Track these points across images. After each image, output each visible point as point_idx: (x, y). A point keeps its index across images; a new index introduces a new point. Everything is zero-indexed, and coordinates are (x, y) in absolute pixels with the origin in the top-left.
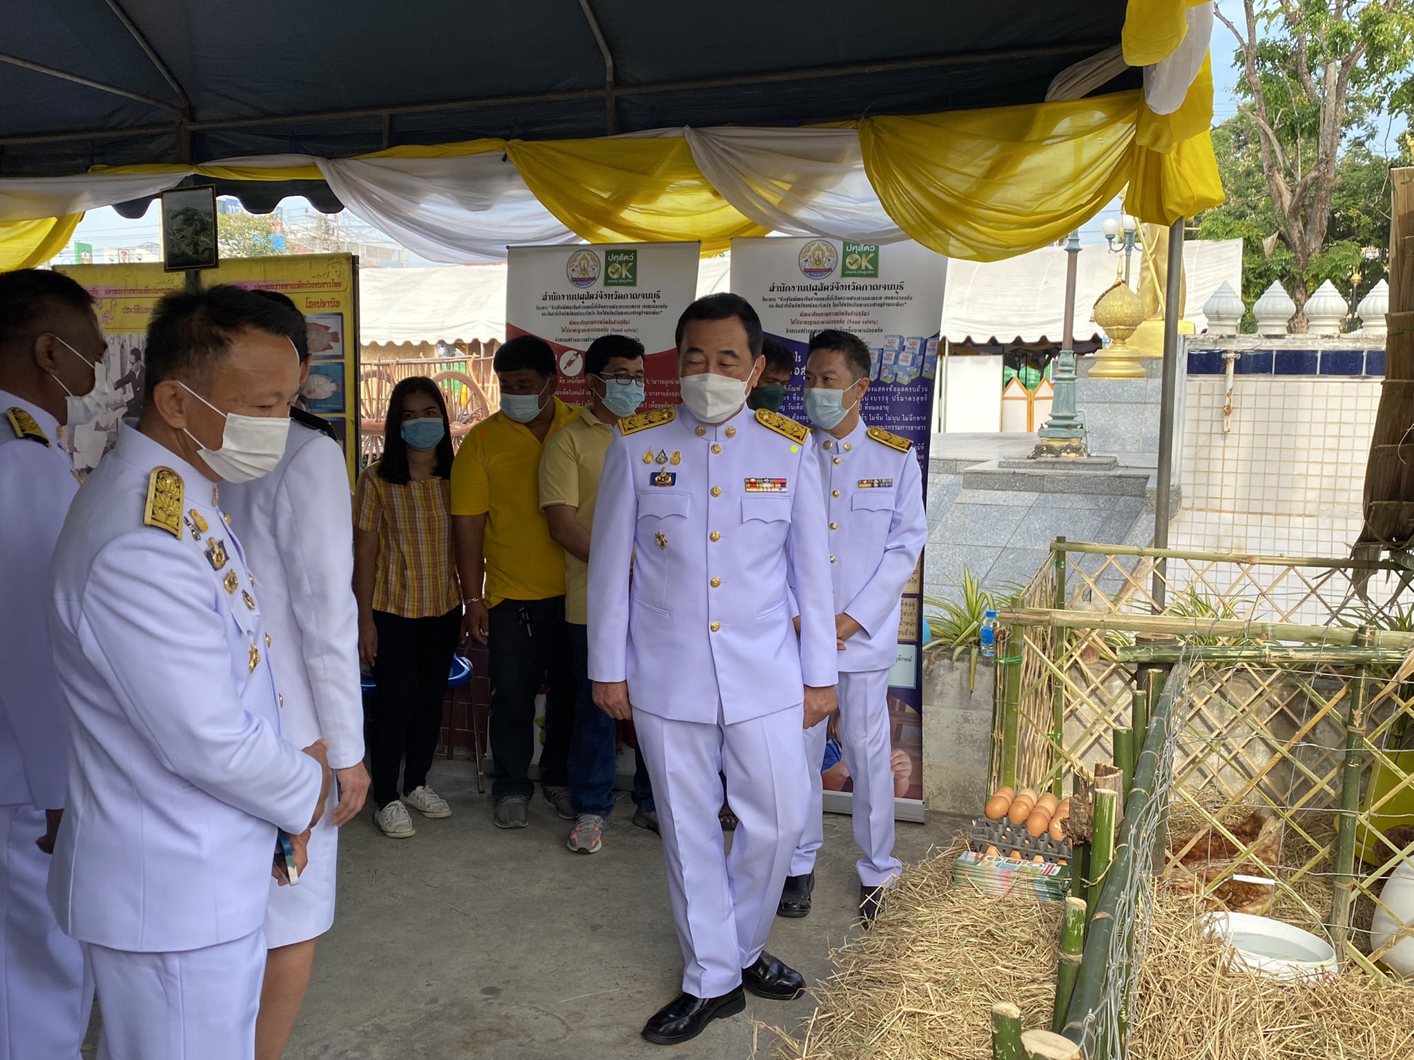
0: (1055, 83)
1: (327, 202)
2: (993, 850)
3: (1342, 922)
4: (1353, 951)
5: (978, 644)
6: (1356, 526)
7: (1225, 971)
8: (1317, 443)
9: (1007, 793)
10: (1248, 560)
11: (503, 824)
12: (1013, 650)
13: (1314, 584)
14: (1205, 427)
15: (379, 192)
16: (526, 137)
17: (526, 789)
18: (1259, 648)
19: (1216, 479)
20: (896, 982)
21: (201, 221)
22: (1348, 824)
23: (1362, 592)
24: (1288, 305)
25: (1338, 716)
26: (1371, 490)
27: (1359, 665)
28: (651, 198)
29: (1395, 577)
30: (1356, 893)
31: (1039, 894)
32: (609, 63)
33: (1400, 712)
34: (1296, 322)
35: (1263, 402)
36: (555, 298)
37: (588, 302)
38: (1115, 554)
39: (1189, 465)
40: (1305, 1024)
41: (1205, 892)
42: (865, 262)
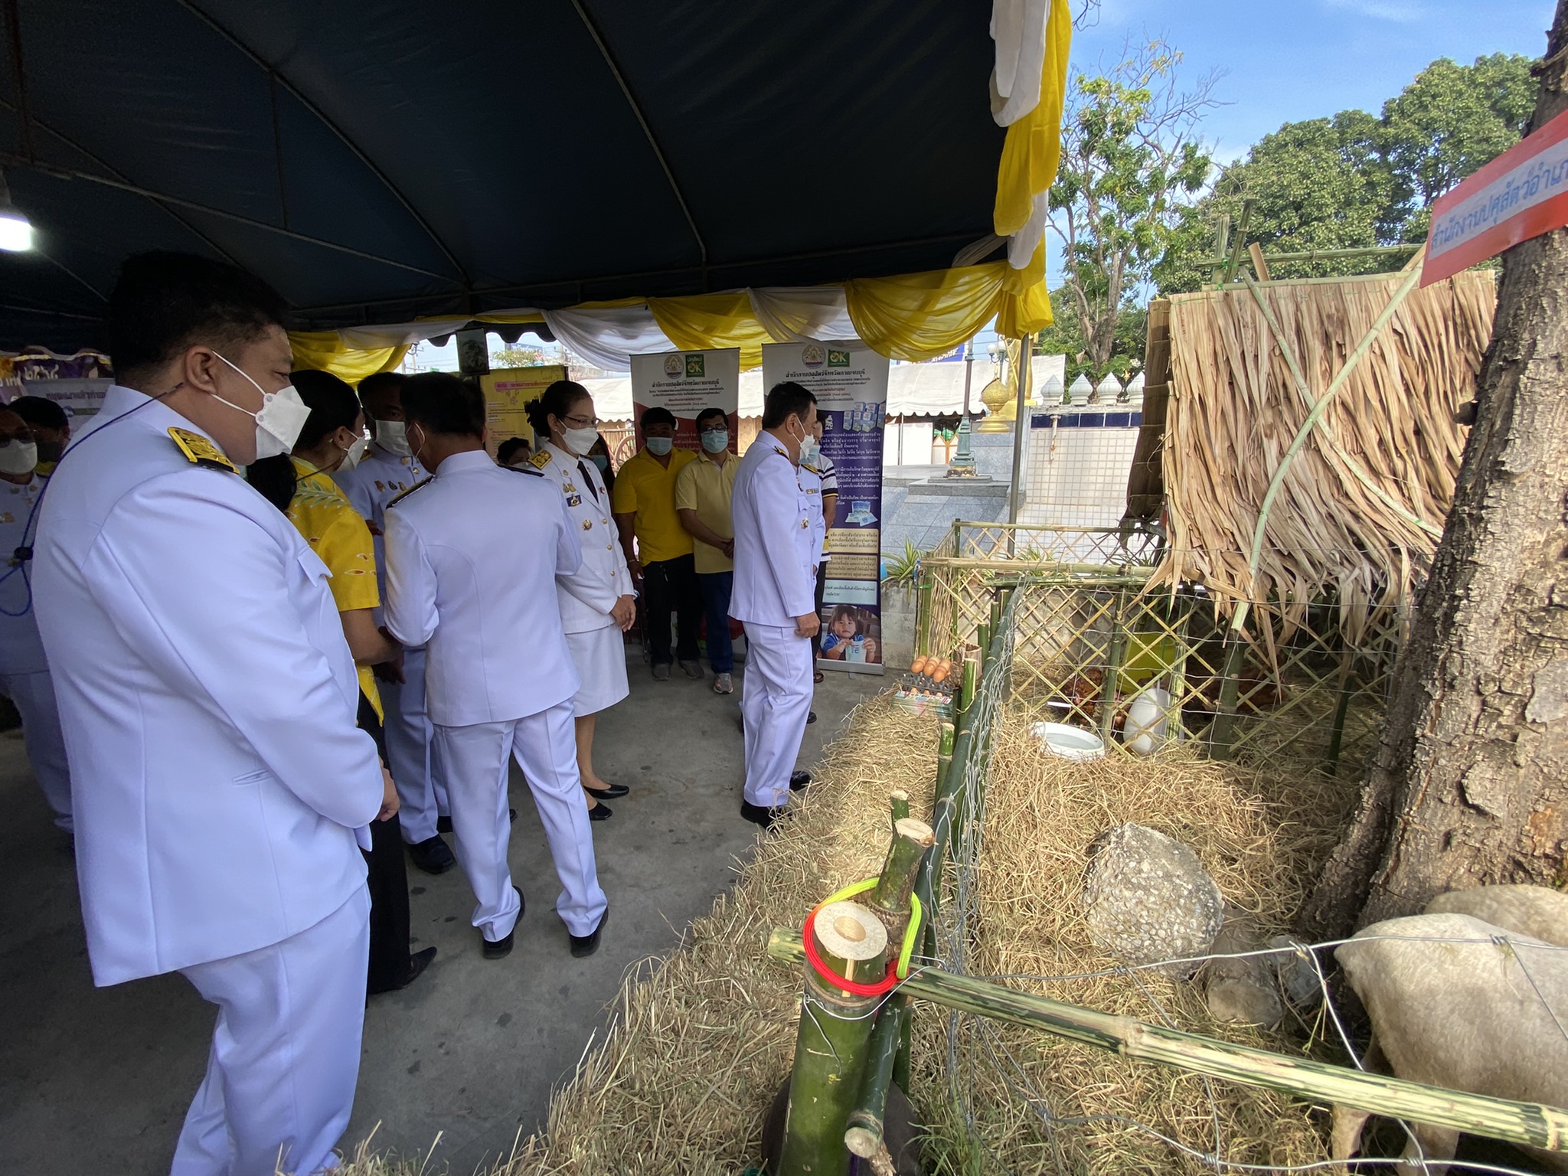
0: (957, 257)
1: (548, 336)
2: (914, 690)
3: (1108, 727)
4: (1114, 742)
5: (912, 579)
6: (1123, 510)
7: (1042, 755)
8: (1102, 465)
9: (923, 659)
10: (1061, 529)
12: (927, 580)
13: (1097, 542)
14: (1040, 457)
15: (576, 330)
16: (658, 296)
17: (669, 660)
18: (1064, 578)
19: (1045, 486)
20: (857, 763)
21: (479, 348)
22: (1113, 674)
23: (1124, 546)
24: (1089, 388)
25: (1108, 614)
26: (1132, 489)
27: (1121, 586)
28: (729, 328)
29: (1143, 537)
30: (1116, 711)
31: (939, 714)
32: (704, 250)
33: (1144, 611)
34: (1092, 397)
35: (1072, 443)
36: (659, 385)
37: (678, 388)
38: (989, 528)
39: (1030, 479)
40: (1086, 784)
41: (1032, 711)
42: (841, 358)
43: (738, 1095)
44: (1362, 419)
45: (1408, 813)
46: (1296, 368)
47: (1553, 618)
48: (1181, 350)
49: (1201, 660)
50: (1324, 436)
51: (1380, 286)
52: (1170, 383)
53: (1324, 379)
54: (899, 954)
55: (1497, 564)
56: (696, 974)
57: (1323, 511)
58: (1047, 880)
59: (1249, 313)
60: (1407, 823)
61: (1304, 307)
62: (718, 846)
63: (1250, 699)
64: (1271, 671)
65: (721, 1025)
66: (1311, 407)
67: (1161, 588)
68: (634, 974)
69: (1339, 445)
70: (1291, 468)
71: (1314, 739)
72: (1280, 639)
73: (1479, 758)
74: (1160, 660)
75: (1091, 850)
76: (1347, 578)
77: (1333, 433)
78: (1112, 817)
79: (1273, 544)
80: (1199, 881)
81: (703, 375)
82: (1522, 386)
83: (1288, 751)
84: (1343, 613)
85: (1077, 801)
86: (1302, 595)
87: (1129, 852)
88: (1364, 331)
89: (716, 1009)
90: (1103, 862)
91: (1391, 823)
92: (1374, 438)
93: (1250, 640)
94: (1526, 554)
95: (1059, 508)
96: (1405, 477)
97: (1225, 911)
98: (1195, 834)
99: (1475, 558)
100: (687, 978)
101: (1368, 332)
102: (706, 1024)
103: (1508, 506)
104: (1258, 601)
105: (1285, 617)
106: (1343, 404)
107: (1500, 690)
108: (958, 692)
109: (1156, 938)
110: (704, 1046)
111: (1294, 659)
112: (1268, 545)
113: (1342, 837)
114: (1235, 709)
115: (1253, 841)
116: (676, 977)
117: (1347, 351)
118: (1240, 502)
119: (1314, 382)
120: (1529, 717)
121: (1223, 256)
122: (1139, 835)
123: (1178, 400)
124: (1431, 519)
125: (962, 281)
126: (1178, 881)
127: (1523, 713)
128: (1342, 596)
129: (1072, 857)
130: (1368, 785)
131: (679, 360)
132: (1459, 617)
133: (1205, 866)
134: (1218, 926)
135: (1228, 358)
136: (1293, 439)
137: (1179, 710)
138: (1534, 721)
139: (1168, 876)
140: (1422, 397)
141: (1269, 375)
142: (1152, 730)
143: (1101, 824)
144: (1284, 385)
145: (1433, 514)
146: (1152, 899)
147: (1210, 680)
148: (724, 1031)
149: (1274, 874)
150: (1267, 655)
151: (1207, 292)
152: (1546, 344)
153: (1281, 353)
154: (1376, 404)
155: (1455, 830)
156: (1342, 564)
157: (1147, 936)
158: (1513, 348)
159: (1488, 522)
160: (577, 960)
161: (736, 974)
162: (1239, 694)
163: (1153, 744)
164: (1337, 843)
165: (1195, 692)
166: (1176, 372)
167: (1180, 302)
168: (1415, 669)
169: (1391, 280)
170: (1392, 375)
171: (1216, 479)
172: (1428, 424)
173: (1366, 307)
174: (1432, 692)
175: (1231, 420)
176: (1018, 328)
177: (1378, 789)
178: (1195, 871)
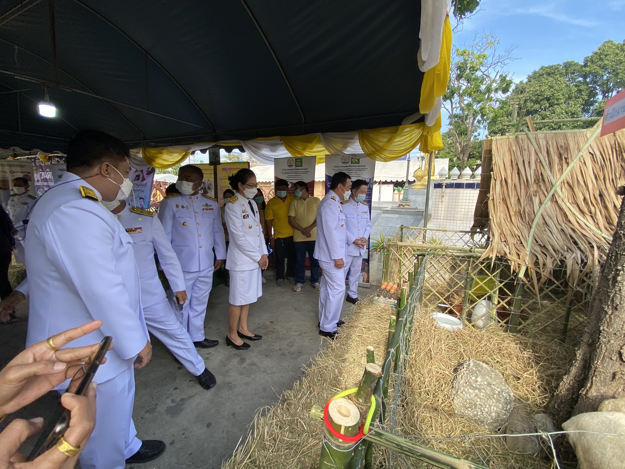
0: (404, 121)
1: (242, 150)
2: (382, 296)
3: (464, 316)
4: (467, 322)
5: (383, 248)
6: (472, 223)
7: (435, 327)
8: (464, 204)
9: (386, 283)
10: (446, 231)
11: (278, 285)
12: (388, 251)
13: (461, 236)
14: (437, 200)
15: (253, 149)
16: (285, 136)
17: (283, 278)
18: (446, 252)
19: (440, 212)
20: (357, 327)
21: (217, 154)
22: (467, 294)
23: (473, 238)
24: (459, 173)
25: (465, 268)
26: (476, 215)
27: (470, 257)
28: (312, 148)
29: (481, 235)
30: (468, 309)
31: (392, 307)
32: (303, 118)
33: (480, 268)
34: (460, 176)
35: (451, 195)
36: (285, 170)
37: (292, 171)
38: (415, 229)
39: (433, 209)
40: (454, 341)
41: (432, 307)
42: (356, 160)
44: (576, 189)
45: (597, 364)
46: (547, 167)
48: (497, 159)
49: (505, 290)
50: (559, 196)
51: (583, 134)
52: (492, 173)
53: (559, 172)
54: (365, 423)
56: (285, 415)
57: (559, 228)
58: (436, 382)
59: (526, 145)
60: (596, 368)
61: (550, 142)
62: (299, 357)
63: (527, 307)
64: (536, 296)
65: (294, 438)
66: (554, 183)
67: (488, 258)
68: (259, 414)
69: (566, 200)
70: (545, 209)
71: (556, 326)
72: (540, 283)
74: (487, 289)
75: (456, 370)
76: (570, 257)
77: (563, 195)
78: (465, 356)
79: (537, 242)
80: (503, 387)
81: (302, 166)
83: (544, 330)
84: (568, 272)
85: (450, 348)
86: (550, 264)
87: (472, 372)
88: (576, 152)
89: (292, 431)
90: (460, 376)
91: (589, 367)
92: (582, 198)
93: (527, 282)
95: (445, 221)
96: (595, 214)
97: (515, 401)
98: (502, 366)
100: (281, 416)
101: (578, 153)
102: (287, 438)
104: (530, 266)
105: (542, 273)
106: (568, 183)
108: (399, 300)
109: (483, 411)
110: (286, 447)
111: (546, 291)
112: (535, 242)
113: (567, 372)
114: (520, 311)
115: (527, 371)
116: (276, 415)
117: (570, 161)
118: (522, 223)
119: (555, 173)
121: (515, 121)
122: (476, 365)
123: (495, 180)
124: (607, 233)
125: (405, 130)
126: (493, 387)
128: (568, 265)
129: (447, 373)
130: (579, 350)
131: (293, 161)
132: (619, 278)
133: (506, 380)
134: (511, 408)
135: (517, 163)
136: (546, 197)
137: (495, 310)
139: (489, 384)
140: (602, 180)
141: (535, 170)
142: (483, 318)
143: (460, 359)
144: (542, 174)
145: (608, 230)
146: (482, 394)
147: (509, 298)
148: (295, 441)
149: (537, 386)
150: (534, 289)
151: (508, 136)
153: (540, 161)
154: (582, 183)
155: (617, 372)
156: (568, 251)
157: (479, 410)
162: (522, 305)
163: (484, 324)
164: (565, 374)
165: (503, 303)
166: (495, 168)
167: (496, 140)
168: (600, 300)
169: (588, 132)
170: (589, 171)
171: (512, 213)
172: (605, 192)
173: (577, 143)
174: (607, 311)
175: (518, 188)
176: (429, 149)
177: (584, 352)
178: (501, 383)
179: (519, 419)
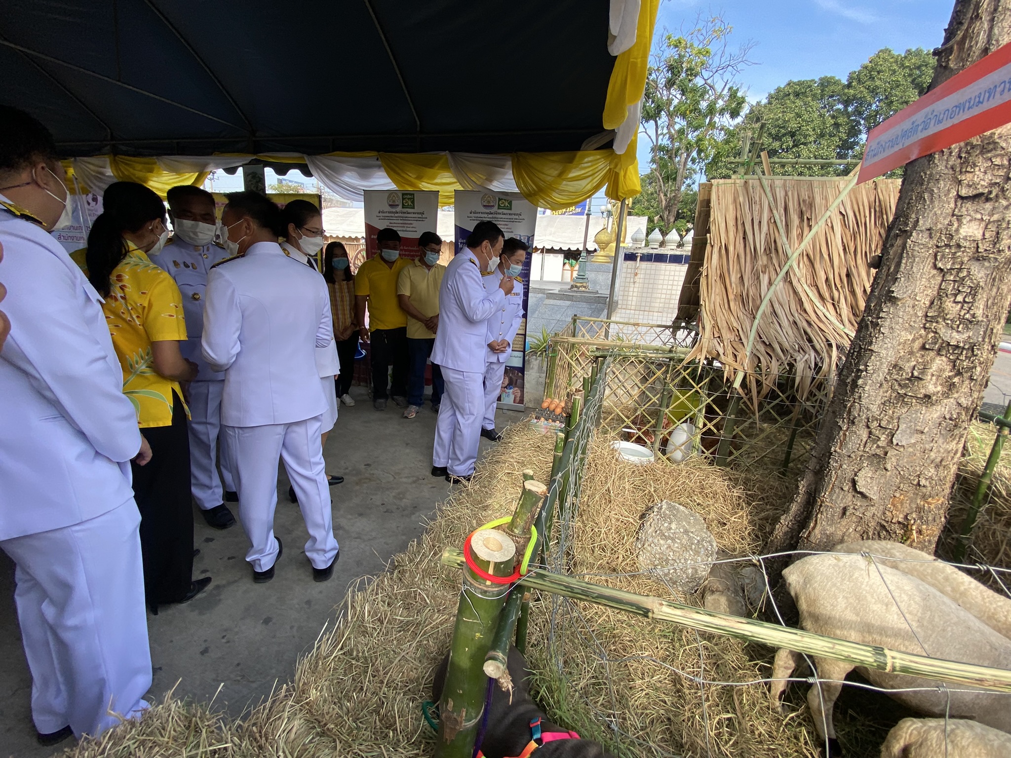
0: (583, 144)
1: (307, 173)
2: (542, 419)
3: (657, 445)
4: (660, 454)
5: (545, 351)
6: (675, 313)
7: (617, 460)
8: (665, 287)
9: (549, 400)
10: (638, 324)
11: (377, 408)
12: (554, 351)
13: (659, 333)
14: (628, 280)
15: (328, 171)
16: (386, 152)
17: (386, 397)
18: (637, 352)
19: (630, 298)
20: (505, 462)
21: (259, 177)
22: (662, 413)
23: (674, 337)
24: (660, 237)
25: (662, 376)
26: (681, 301)
27: (671, 359)
28: (434, 177)
29: (686, 332)
30: (663, 435)
31: (557, 433)
32: (418, 123)
33: (683, 375)
34: (662, 244)
35: (648, 272)
36: (383, 212)
37: (396, 215)
38: (595, 322)
39: (621, 293)
40: (642, 478)
41: (613, 434)
42: (507, 204)
43: (419, 658)
44: (817, 266)
45: (824, 496)
46: (782, 231)
47: (913, 385)
48: (717, 215)
49: (714, 406)
50: (795, 274)
51: (835, 184)
52: (708, 235)
53: (798, 239)
54: (522, 560)
55: (884, 352)
56: (396, 587)
57: (791, 320)
58: (615, 534)
59: (758, 195)
60: (822, 502)
61: (790, 194)
62: (414, 514)
63: (741, 431)
64: (754, 414)
65: (410, 616)
66: (789, 255)
67: (694, 362)
68: (355, 587)
69: (803, 280)
70: (775, 293)
71: (776, 456)
72: (760, 395)
73: (865, 465)
74: (690, 406)
75: (642, 516)
76: (801, 359)
77: (800, 272)
78: (656, 498)
79: (761, 338)
80: (704, 535)
81: (414, 208)
82: (908, 246)
83: (760, 462)
84: (797, 381)
85: (636, 488)
86: (775, 368)
87: (664, 517)
88: (823, 212)
89: (407, 607)
90: (649, 523)
91: (813, 502)
92: (823, 278)
93: (743, 395)
94: (901, 347)
95: (637, 312)
96: (838, 302)
97: (717, 553)
98: (704, 509)
99: (872, 347)
100: (390, 589)
101: (825, 212)
102: (401, 616)
103: (893, 317)
104: (749, 371)
105: (764, 382)
106: (807, 255)
107: (880, 426)
108: (568, 419)
109: (677, 568)
110: (399, 629)
111: (768, 407)
112: (758, 339)
113: (786, 511)
114: (732, 436)
115: (736, 513)
116: (382, 589)
117: (813, 223)
118: (744, 311)
119: (792, 241)
120: (895, 442)
121: (746, 158)
122: (670, 508)
123: (712, 246)
124: (850, 326)
125: (586, 160)
126: (692, 535)
127: (892, 439)
128: (798, 371)
129: (631, 520)
130: (803, 480)
131: (398, 196)
132: (860, 382)
133: (708, 528)
134: (713, 561)
135: (743, 223)
136: (777, 275)
137: (699, 436)
138: (897, 444)
139: (686, 532)
140: (853, 254)
141: (767, 235)
142: (683, 448)
143: (649, 501)
144: (775, 241)
145: (852, 325)
146: (676, 545)
147: (718, 418)
148: (412, 620)
149: (747, 533)
150: (752, 404)
151: (734, 179)
152: (925, 221)
153: (775, 222)
154: (826, 257)
155: (849, 506)
156: (799, 351)
157: (672, 567)
158: (905, 223)
159: (881, 326)
160: (318, 584)
161: (421, 587)
162: (735, 428)
163: (683, 456)
164: (784, 514)
165: (710, 425)
166: (713, 228)
167: (718, 185)
168: (834, 412)
169: (841, 181)
170: (837, 240)
171: (731, 297)
172: (854, 271)
173: (826, 196)
174: (842, 426)
175: (743, 260)
176: (620, 194)
177: (808, 482)
178: (702, 529)
179: (723, 575)
